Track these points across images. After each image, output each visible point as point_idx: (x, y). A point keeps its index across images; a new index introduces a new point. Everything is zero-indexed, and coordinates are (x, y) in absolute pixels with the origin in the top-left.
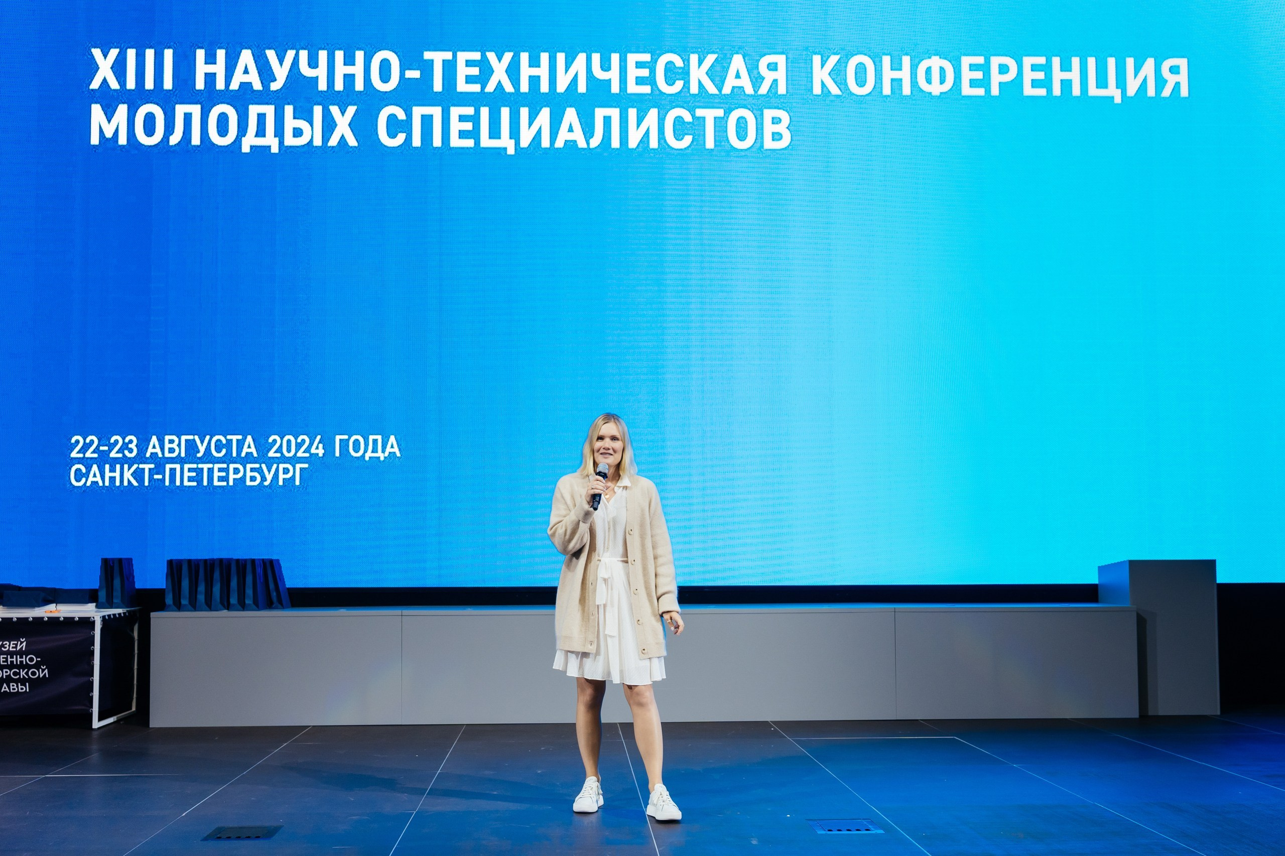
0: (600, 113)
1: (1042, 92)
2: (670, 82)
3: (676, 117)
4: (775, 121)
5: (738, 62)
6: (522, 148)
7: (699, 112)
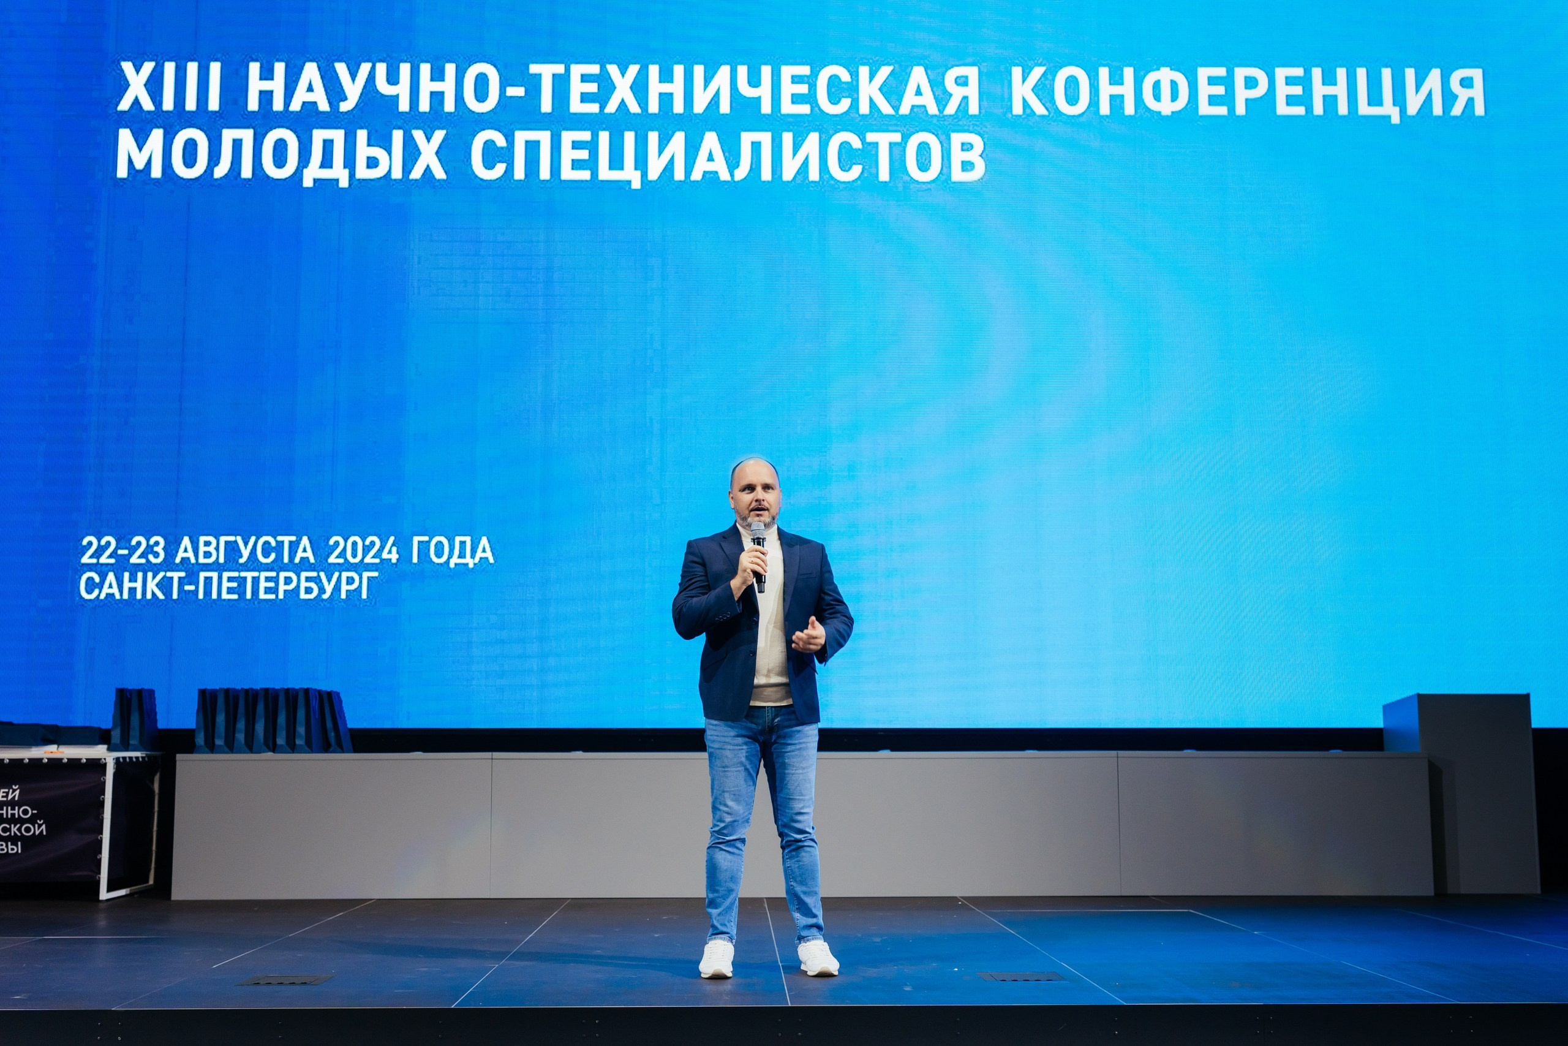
0: (747, 138)
1: (1300, 111)
2: (834, 100)
3: (842, 144)
4: (965, 147)
5: (918, 75)
6: (651, 181)
7: (871, 137)
